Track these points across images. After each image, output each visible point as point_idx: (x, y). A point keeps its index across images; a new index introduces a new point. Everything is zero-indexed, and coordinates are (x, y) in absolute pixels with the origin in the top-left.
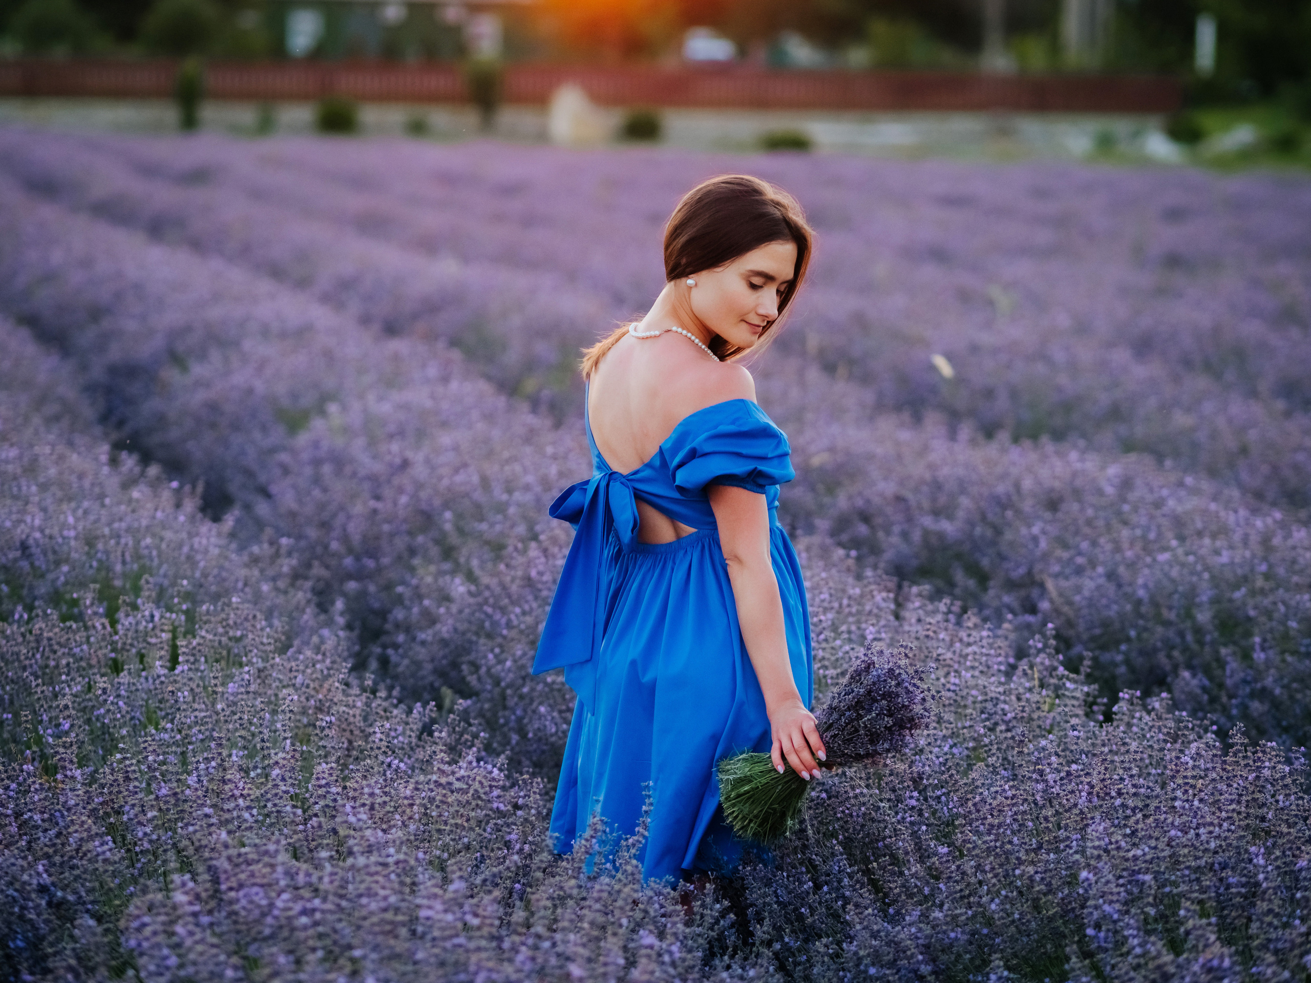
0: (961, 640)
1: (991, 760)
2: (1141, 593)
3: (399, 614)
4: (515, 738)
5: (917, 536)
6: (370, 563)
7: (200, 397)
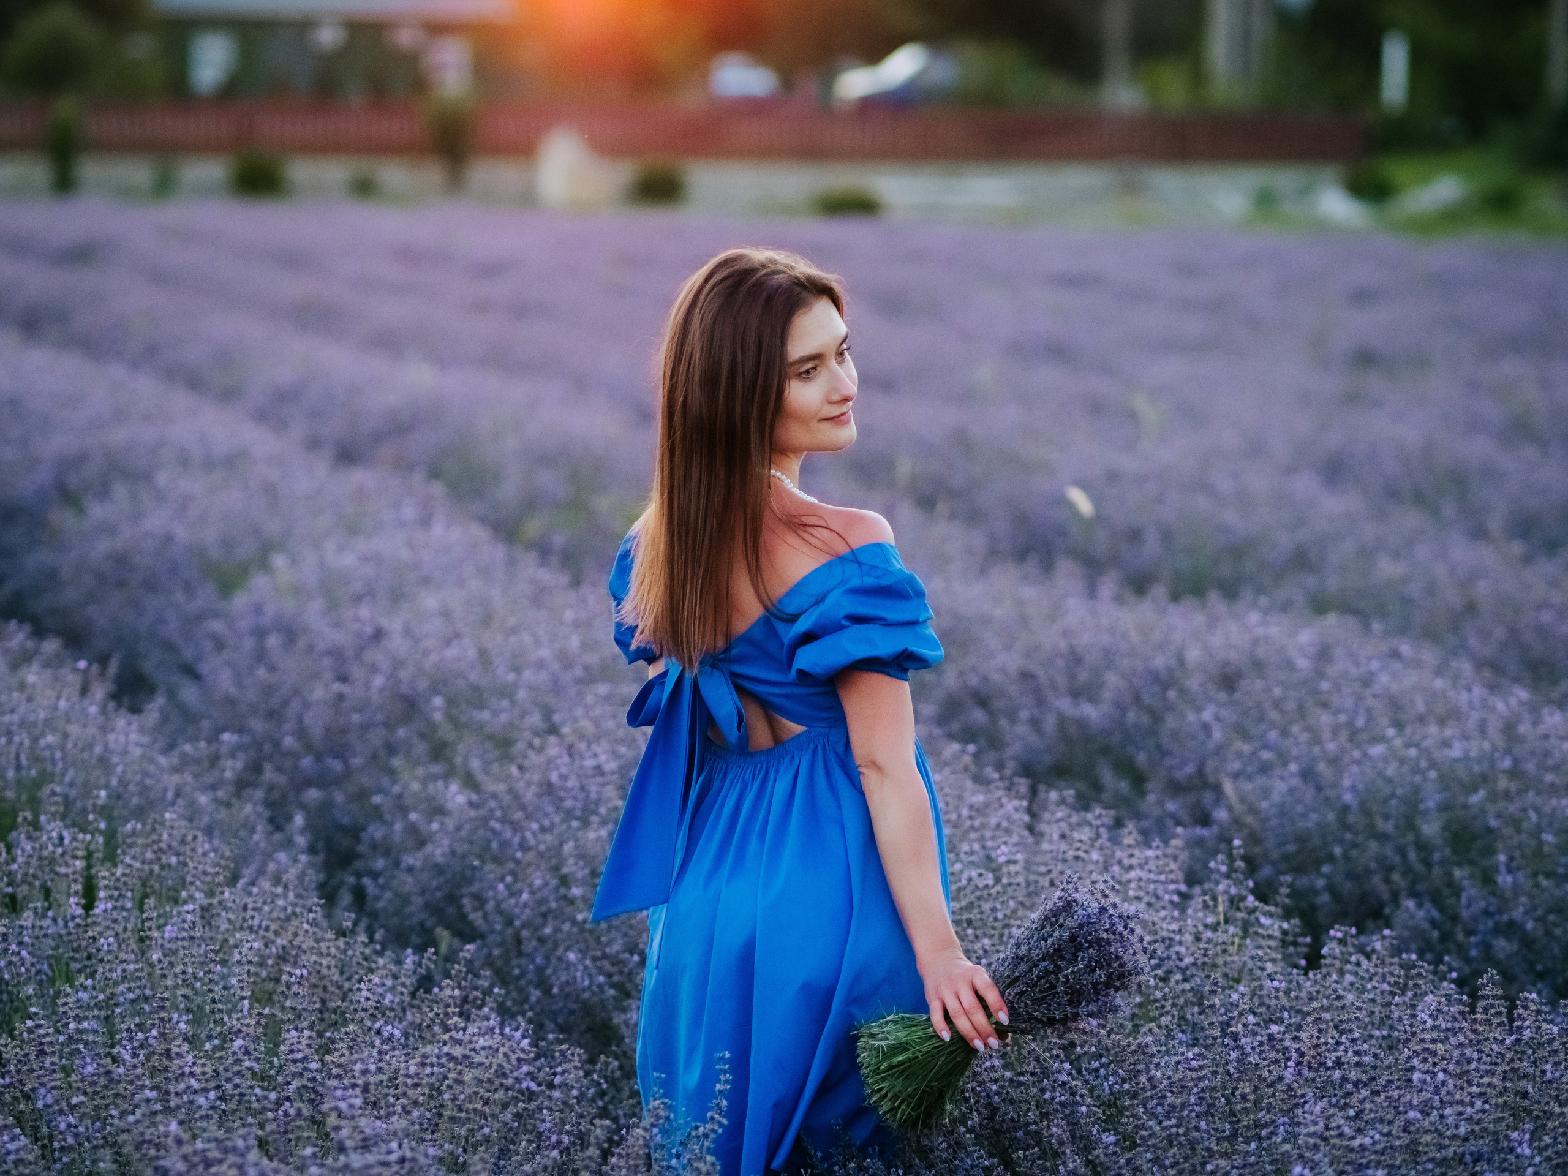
0: (1120, 862)
1: (1165, 1020)
2: (1348, 797)
3: (376, 832)
4: (535, 994)
5: (1050, 723)
6: (336, 765)
7: (103, 547)
